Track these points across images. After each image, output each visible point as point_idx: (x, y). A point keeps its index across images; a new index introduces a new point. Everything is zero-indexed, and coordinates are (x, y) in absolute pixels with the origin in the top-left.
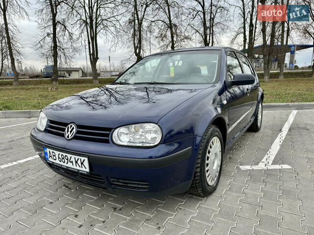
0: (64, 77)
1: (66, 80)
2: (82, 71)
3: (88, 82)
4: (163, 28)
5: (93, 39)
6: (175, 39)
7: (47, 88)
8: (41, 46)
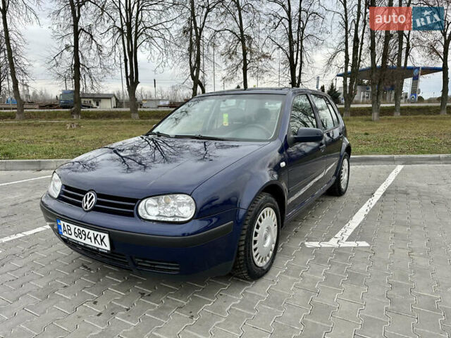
0: (89, 107)
1: (92, 112)
2: (116, 99)
3: (123, 115)
4: (231, 41)
5: (132, 54)
6: (248, 57)
7: (65, 125)
8: (57, 64)
